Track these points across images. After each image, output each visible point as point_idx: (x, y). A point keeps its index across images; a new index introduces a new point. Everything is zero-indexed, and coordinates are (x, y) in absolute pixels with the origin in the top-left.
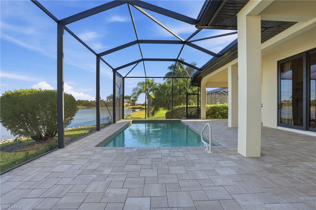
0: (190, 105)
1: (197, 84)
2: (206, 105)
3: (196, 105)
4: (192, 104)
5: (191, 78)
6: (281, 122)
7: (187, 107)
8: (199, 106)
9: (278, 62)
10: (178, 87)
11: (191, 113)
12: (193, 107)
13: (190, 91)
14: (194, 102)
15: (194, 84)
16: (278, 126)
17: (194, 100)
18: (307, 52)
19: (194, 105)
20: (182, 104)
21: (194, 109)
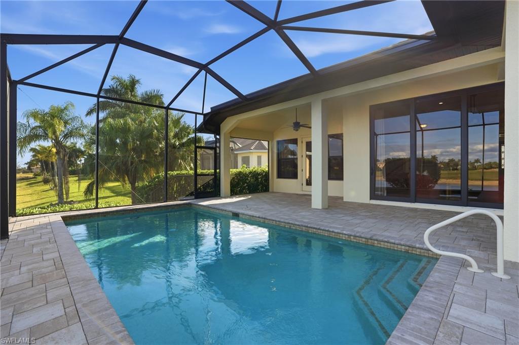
7: (196, 175)
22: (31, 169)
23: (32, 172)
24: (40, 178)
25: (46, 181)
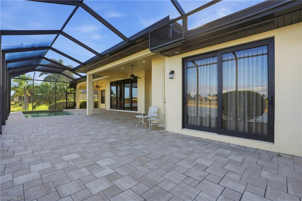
0: (68, 100)
1: (74, 87)
2: (80, 100)
3: (73, 100)
4: (71, 100)
5: (70, 83)
6: (111, 107)
7: (67, 102)
8: (75, 101)
9: (111, 82)
10: (59, 87)
11: (69, 105)
12: (71, 102)
13: (69, 91)
14: (72, 98)
15: (72, 87)
16: (110, 109)
17: (71, 96)
18: (117, 81)
19: (71, 101)
20: (61, 100)
21: (71, 103)
22: (13, 100)
23: (13, 101)
24: (18, 104)
25: (20, 105)
